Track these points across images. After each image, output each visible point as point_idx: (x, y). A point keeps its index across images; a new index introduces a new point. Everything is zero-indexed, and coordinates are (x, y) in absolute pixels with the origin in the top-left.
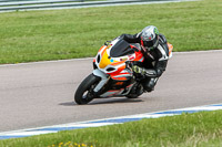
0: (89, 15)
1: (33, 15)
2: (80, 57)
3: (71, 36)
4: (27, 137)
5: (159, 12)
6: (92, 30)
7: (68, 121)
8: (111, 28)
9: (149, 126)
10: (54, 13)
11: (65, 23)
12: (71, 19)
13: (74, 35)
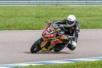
0: (90, 9)
1: (64, 8)
2: (85, 28)
3: (81, 18)
4: (60, 64)
6: (91, 16)
7: (79, 57)
8: (100, 16)
10: (73, 7)
11: (79, 12)
12: (81, 11)
13: (83, 18)
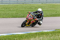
5: (6, 7)
9: (3, 37)
